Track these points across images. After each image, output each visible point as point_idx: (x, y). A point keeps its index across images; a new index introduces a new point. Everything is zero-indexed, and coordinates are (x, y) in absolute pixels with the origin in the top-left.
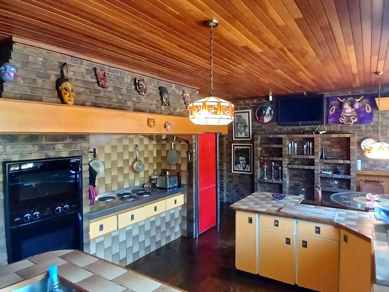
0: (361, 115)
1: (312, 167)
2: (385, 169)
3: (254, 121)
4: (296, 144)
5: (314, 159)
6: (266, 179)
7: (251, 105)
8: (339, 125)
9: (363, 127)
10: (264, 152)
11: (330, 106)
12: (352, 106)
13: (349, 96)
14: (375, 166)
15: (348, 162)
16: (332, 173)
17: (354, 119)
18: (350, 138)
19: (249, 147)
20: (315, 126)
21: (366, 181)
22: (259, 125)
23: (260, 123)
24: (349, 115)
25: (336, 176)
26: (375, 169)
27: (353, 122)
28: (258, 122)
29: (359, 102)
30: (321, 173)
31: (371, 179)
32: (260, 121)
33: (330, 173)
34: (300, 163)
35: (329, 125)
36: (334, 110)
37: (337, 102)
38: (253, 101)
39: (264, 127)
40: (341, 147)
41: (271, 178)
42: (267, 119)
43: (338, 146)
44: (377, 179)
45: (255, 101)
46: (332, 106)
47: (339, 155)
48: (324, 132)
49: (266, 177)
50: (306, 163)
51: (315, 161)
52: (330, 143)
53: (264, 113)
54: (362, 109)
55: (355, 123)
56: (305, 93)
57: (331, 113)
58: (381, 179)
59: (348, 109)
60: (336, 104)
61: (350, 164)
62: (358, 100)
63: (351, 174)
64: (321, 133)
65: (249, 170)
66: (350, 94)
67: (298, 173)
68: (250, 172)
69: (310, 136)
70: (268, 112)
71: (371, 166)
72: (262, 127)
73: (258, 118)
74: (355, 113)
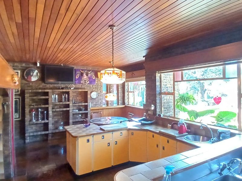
0: (91, 80)
1: (68, 109)
2: (100, 106)
3: (23, 79)
4: (57, 96)
5: (69, 104)
6: (34, 121)
7: (20, 68)
8: (81, 85)
9: (91, 85)
10: (31, 102)
11: (76, 74)
12: (87, 75)
13: (86, 70)
14: (96, 105)
15: (86, 104)
16: (78, 111)
17: (88, 82)
18: (87, 91)
19: (18, 99)
20: (68, 85)
21: (94, 113)
22: (27, 82)
23: (28, 81)
24: (85, 79)
25: (81, 112)
26: (97, 106)
27: (87, 83)
28: (26, 80)
29: (90, 73)
30: (73, 111)
31: (95, 111)
32: (28, 80)
33: (77, 111)
34: (58, 107)
35: (76, 85)
36: (78, 77)
37: (80, 72)
38: (22, 64)
39: (31, 84)
40: (81, 96)
41: (38, 120)
42: (34, 79)
43: (80, 96)
44: (97, 111)
45: (24, 65)
46: (77, 74)
47: (81, 100)
48: (73, 88)
49: (34, 120)
50: (62, 107)
51: (70, 105)
52: (75, 94)
53: (32, 74)
54: (91, 77)
55: (88, 84)
56: (62, 65)
57: (77, 78)
58: (100, 111)
59: (85, 77)
60: (79, 73)
61: (88, 105)
62: (90, 72)
63: (88, 110)
64: (72, 88)
65: (18, 117)
66: (85, 69)
67: (57, 114)
68: (19, 118)
69: (67, 91)
70: (35, 74)
71: (95, 105)
72: (30, 84)
73: (26, 78)
74: (88, 79)
